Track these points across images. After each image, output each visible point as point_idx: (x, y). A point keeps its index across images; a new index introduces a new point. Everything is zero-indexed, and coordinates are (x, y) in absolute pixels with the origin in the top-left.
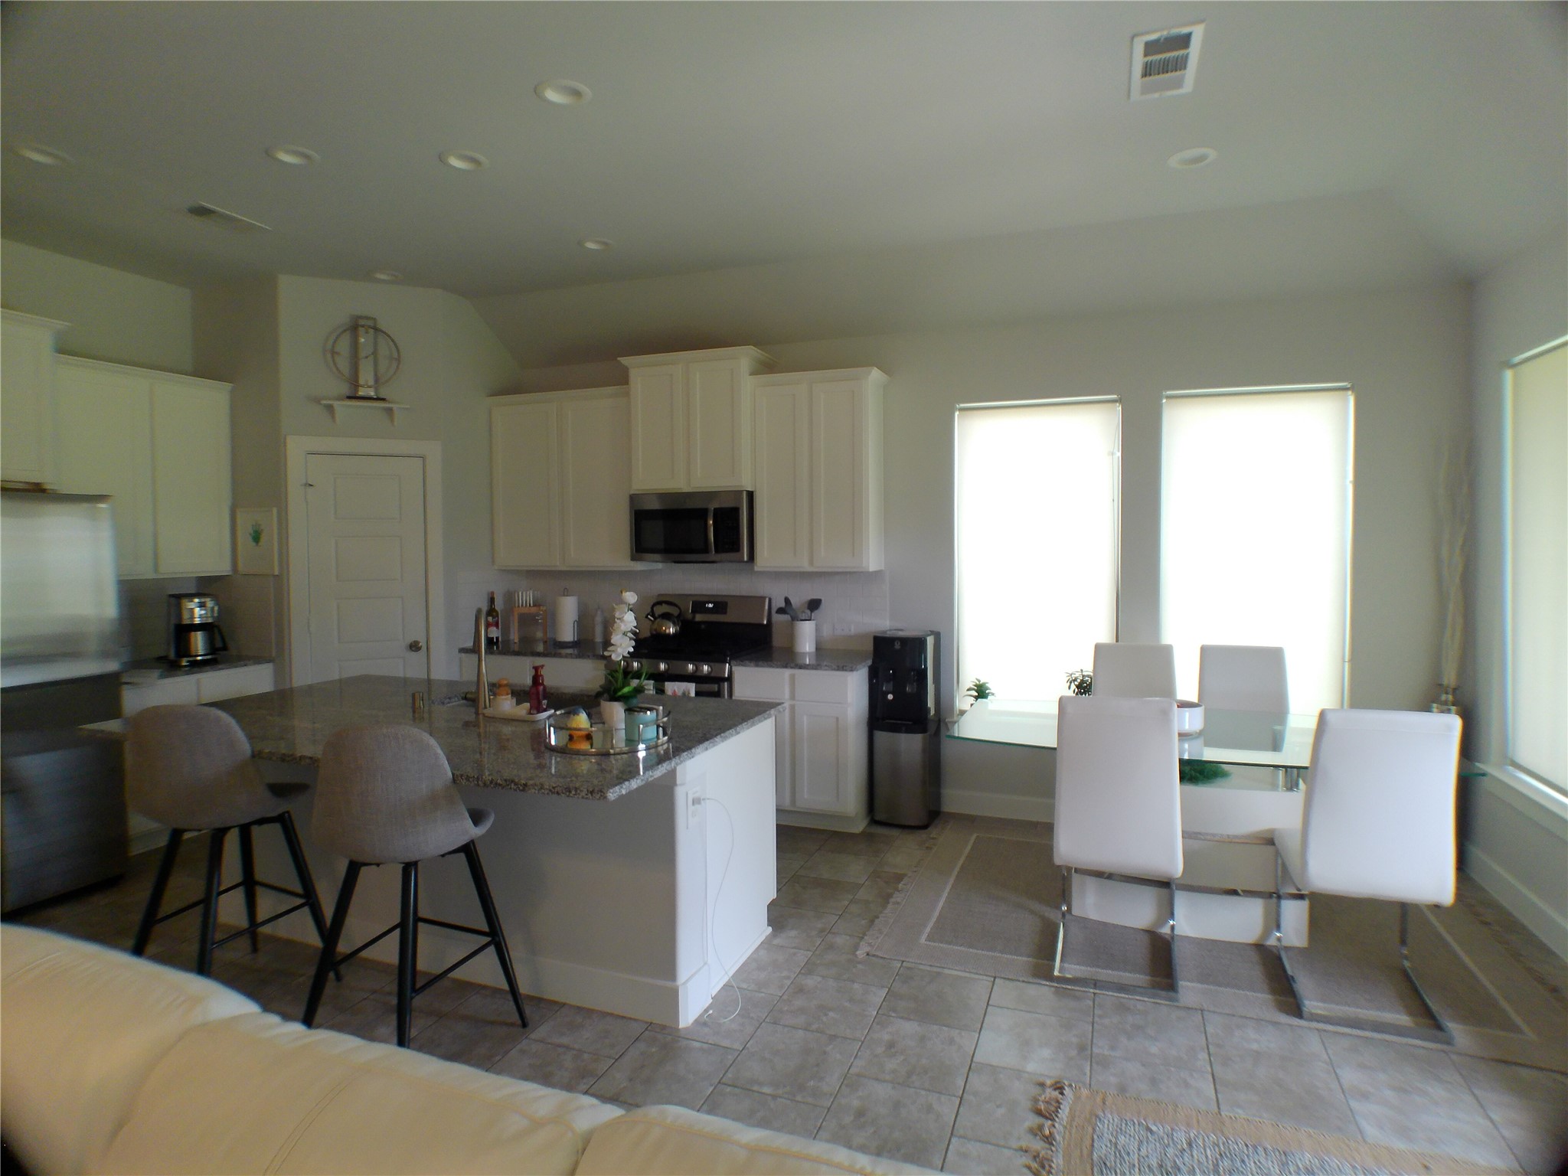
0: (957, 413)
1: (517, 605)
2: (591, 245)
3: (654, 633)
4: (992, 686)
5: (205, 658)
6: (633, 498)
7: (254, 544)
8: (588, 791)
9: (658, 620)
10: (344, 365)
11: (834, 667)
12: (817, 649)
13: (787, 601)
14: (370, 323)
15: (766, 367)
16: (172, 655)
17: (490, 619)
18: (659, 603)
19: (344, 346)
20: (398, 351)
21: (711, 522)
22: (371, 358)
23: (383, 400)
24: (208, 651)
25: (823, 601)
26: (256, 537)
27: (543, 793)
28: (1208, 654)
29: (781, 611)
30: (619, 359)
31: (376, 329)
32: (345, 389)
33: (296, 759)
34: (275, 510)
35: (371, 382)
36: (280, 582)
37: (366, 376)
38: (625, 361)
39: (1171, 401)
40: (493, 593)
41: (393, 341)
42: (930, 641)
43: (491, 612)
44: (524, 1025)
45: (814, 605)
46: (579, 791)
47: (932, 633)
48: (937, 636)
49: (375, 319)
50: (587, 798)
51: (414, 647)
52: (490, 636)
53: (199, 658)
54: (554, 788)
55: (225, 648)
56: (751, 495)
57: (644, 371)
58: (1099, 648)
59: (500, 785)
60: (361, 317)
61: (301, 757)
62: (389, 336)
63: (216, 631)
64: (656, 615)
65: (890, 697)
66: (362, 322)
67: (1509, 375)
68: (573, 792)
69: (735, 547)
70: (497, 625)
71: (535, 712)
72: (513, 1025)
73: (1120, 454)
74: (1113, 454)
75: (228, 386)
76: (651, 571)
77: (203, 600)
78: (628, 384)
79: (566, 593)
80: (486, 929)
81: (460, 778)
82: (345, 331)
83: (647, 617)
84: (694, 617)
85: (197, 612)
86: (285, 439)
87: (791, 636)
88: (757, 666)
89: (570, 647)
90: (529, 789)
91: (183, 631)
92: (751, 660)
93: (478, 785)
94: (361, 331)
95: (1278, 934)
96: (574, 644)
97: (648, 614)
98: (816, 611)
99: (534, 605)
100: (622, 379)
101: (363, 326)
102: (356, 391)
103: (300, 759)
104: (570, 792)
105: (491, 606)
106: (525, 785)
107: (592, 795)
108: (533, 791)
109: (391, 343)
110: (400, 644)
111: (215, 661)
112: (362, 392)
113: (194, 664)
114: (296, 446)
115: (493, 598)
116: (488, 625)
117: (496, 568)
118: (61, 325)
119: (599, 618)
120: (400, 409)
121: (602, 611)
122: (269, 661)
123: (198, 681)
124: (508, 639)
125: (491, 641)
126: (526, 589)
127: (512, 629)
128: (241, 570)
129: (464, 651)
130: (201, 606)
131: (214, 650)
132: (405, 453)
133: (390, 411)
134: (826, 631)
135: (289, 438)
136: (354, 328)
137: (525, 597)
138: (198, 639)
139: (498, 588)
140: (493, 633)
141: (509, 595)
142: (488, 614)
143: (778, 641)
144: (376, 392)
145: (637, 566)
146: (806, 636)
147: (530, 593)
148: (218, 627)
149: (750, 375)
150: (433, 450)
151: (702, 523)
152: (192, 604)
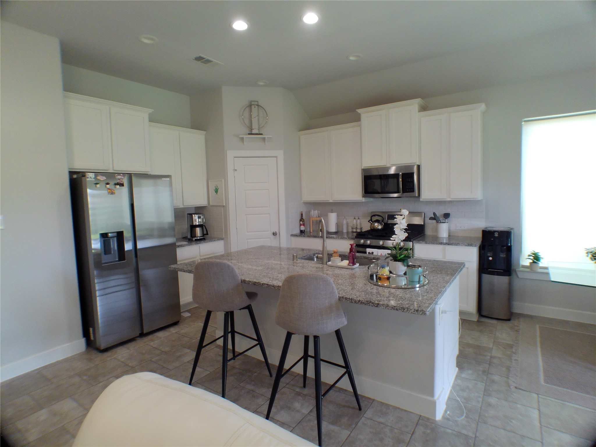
0: (523, 123)
1: (311, 217)
2: (352, 58)
3: (372, 228)
4: (541, 255)
5: (200, 238)
6: (364, 170)
7: (215, 194)
8: (415, 310)
9: (374, 223)
10: (247, 122)
11: (466, 244)
12: (449, 236)
13: (434, 214)
14: (256, 103)
15: (425, 108)
16: (189, 237)
17: (301, 222)
18: (374, 215)
19: (247, 113)
20: (267, 115)
21: (401, 180)
22: (257, 118)
23: (262, 134)
24: (202, 235)
25: (451, 214)
26: (216, 191)
27: (388, 309)
29: (431, 219)
30: (356, 110)
31: (258, 105)
32: (247, 131)
33: (260, 284)
34: (223, 180)
35: (257, 127)
36: (225, 207)
37: (255, 125)
38: (359, 111)
40: (302, 212)
43: (302, 219)
44: (360, 409)
45: (447, 216)
46: (409, 310)
49: (257, 102)
50: (414, 313)
51: (274, 234)
52: (301, 229)
53: (199, 238)
54: (394, 307)
55: (207, 234)
56: (419, 167)
57: (366, 114)
59: (364, 303)
60: (252, 101)
61: (263, 284)
62: (263, 108)
63: (203, 227)
64: (373, 221)
65: (491, 258)
66: (253, 103)
68: (406, 310)
69: (412, 190)
70: (304, 225)
71: (352, 265)
72: (354, 408)
75: (204, 132)
76: (368, 202)
77: (199, 216)
78: (360, 121)
79: (332, 211)
80: (344, 365)
81: (342, 298)
82: (247, 107)
83: (369, 221)
84: (388, 221)
85: (197, 220)
87: (436, 230)
88: (426, 243)
89: (334, 234)
90: (381, 306)
91: (193, 227)
92: (422, 240)
93: (352, 302)
94: (253, 107)
96: (336, 233)
97: (369, 220)
98: (448, 219)
99: (318, 217)
100: (358, 119)
101: (254, 105)
102: (251, 131)
103: (263, 285)
104: (404, 309)
105: (302, 217)
106: (378, 304)
107: (417, 312)
108: (383, 307)
109: (264, 111)
110: (270, 233)
111: (204, 239)
112: (254, 132)
113: (196, 240)
114: (230, 155)
115: (302, 214)
116: (301, 225)
117: (302, 202)
118: (151, 111)
119: (345, 222)
120: (268, 137)
121: (346, 219)
122: (222, 239)
123: (199, 246)
124: (308, 230)
125: (302, 232)
126: (315, 210)
127: (310, 226)
128: (211, 204)
129: (293, 235)
130: (199, 218)
131: (204, 235)
132: (270, 155)
133: (264, 138)
134: (453, 228)
135: (227, 151)
136: (250, 106)
137: (315, 213)
138: (198, 231)
139: (304, 210)
140: (303, 228)
141: (308, 213)
142: (301, 221)
143: (428, 232)
144: (259, 131)
145: (364, 200)
146: (444, 230)
147: (316, 212)
148: (205, 226)
149: (419, 112)
150: (280, 154)
151: (396, 180)
152: (195, 217)
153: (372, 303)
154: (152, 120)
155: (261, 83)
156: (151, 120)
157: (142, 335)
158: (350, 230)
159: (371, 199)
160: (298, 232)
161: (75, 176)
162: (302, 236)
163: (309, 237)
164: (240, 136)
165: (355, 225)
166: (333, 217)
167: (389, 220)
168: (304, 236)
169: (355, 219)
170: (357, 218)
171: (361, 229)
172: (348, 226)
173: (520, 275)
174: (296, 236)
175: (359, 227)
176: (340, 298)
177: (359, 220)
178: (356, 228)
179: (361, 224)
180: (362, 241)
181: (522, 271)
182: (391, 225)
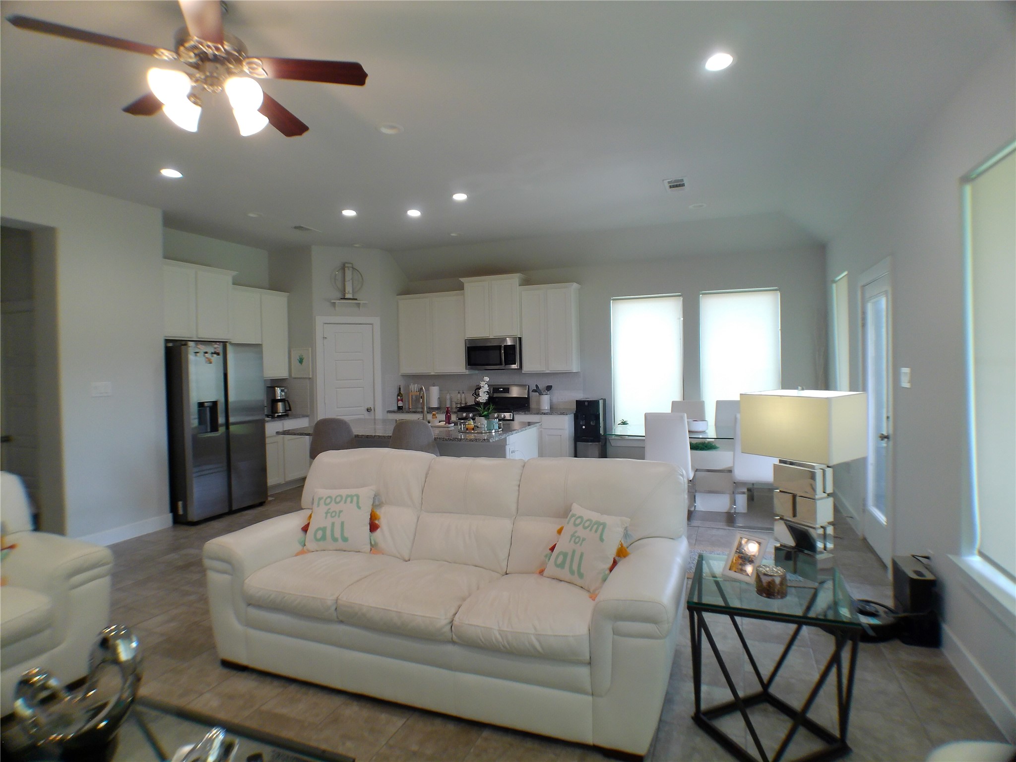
0: (612, 301)
1: (410, 391)
2: (453, 235)
5: (283, 414)
6: (467, 341)
7: (300, 364)
10: (339, 284)
11: (559, 413)
12: (550, 406)
13: (536, 386)
14: (350, 265)
15: (526, 282)
16: (271, 412)
17: (399, 397)
19: (339, 274)
20: (362, 279)
21: (503, 352)
22: (351, 281)
23: (356, 299)
24: (284, 411)
25: (553, 386)
26: (301, 361)
28: (719, 403)
29: (534, 391)
30: (460, 279)
31: (353, 268)
32: (339, 295)
34: (310, 349)
35: (351, 292)
36: (311, 380)
37: (349, 288)
38: (462, 280)
39: (704, 295)
40: (400, 386)
41: (360, 274)
42: (601, 402)
43: (399, 394)
45: (549, 388)
47: (602, 399)
48: (604, 400)
49: (352, 264)
51: (368, 410)
53: (281, 414)
55: (290, 410)
56: (520, 339)
57: (472, 285)
58: (674, 403)
60: (345, 263)
62: (359, 271)
63: (286, 402)
64: (477, 394)
65: (584, 427)
66: (347, 265)
67: (834, 286)
69: (514, 362)
70: (402, 400)
71: (448, 424)
73: (682, 319)
74: (679, 319)
75: (287, 294)
76: (472, 374)
77: (282, 389)
78: (463, 290)
79: (434, 385)
82: (340, 268)
83: (473, 395)
84: (493, 395)
85: (279, 394)
86: (315, 317)
87: (539, 402)
88: (525, 414)
89: (436, 410)
91: (274, 402)
92: (522, 412)
94: (346, 269)
95: (735, 507)
96: (438, 408)
98: (550, 391)
100: (461, 287)
101: (347, 267)
102: (344, 295)
105: (399, 392)
110: (364, 409)
111: (287, 415)
112: (347, 296)
113: (279, 416)
114: (319, 320)
115: (400, 389)
116: (398, 400)
117: (400, 374)
118: (235, 273)
119: (448, 397)
120: (364, 303)
121: (450, 394)
122: (307, 416)
123: (283, 423)
124: (407, 407)
125: (400, 408)
126: (414, 384)
127: (409, 402)
128: (293, 376)
129: (389, 412)
130: (282, 391)
131: (286, 411)
132: (365, 322)
133: (359, 304)
134: (555, 400)
135: (316, 317)
136: (343, 268)
137: (414, 387)
138: (280, 405)
139: (402, 384)
140: (400, 404)
141: (407, 387)
142: (398, 395)
143: (533, 405)
144: (353, 296)
145: (467, 372)
146: (545, 401)
147: (416, 385)
148: (287, 401)
149: (519, 286)
150: (376, 321)
151: (498, 351)
152: (278, 390)
153: (458, 439)
154: (236, 283)
155: (357, 245)
156: (234, 284)
157: (231, 512)
158: (454, 406)
159: (477, 372)
160: (396, 408)
161: (170, 345)
162: (400, 413)
163: (409, 412)
164: (333, 301)
165: (459, 399)
166: (435, 392)
167: (495, 394)
168: (403, 412)
169: (459, 393)
170: (461, 392)
171: (466, 403)
172: (451, 402)
173: (613, 443)
174: (394, 412)
175: (463, 402)
176: (435, 439)
177: (463, 394)
178: (461, 403)
179: (465, 399)
180: (464, 415)
181: (615, 439)
182: (497, 400)
